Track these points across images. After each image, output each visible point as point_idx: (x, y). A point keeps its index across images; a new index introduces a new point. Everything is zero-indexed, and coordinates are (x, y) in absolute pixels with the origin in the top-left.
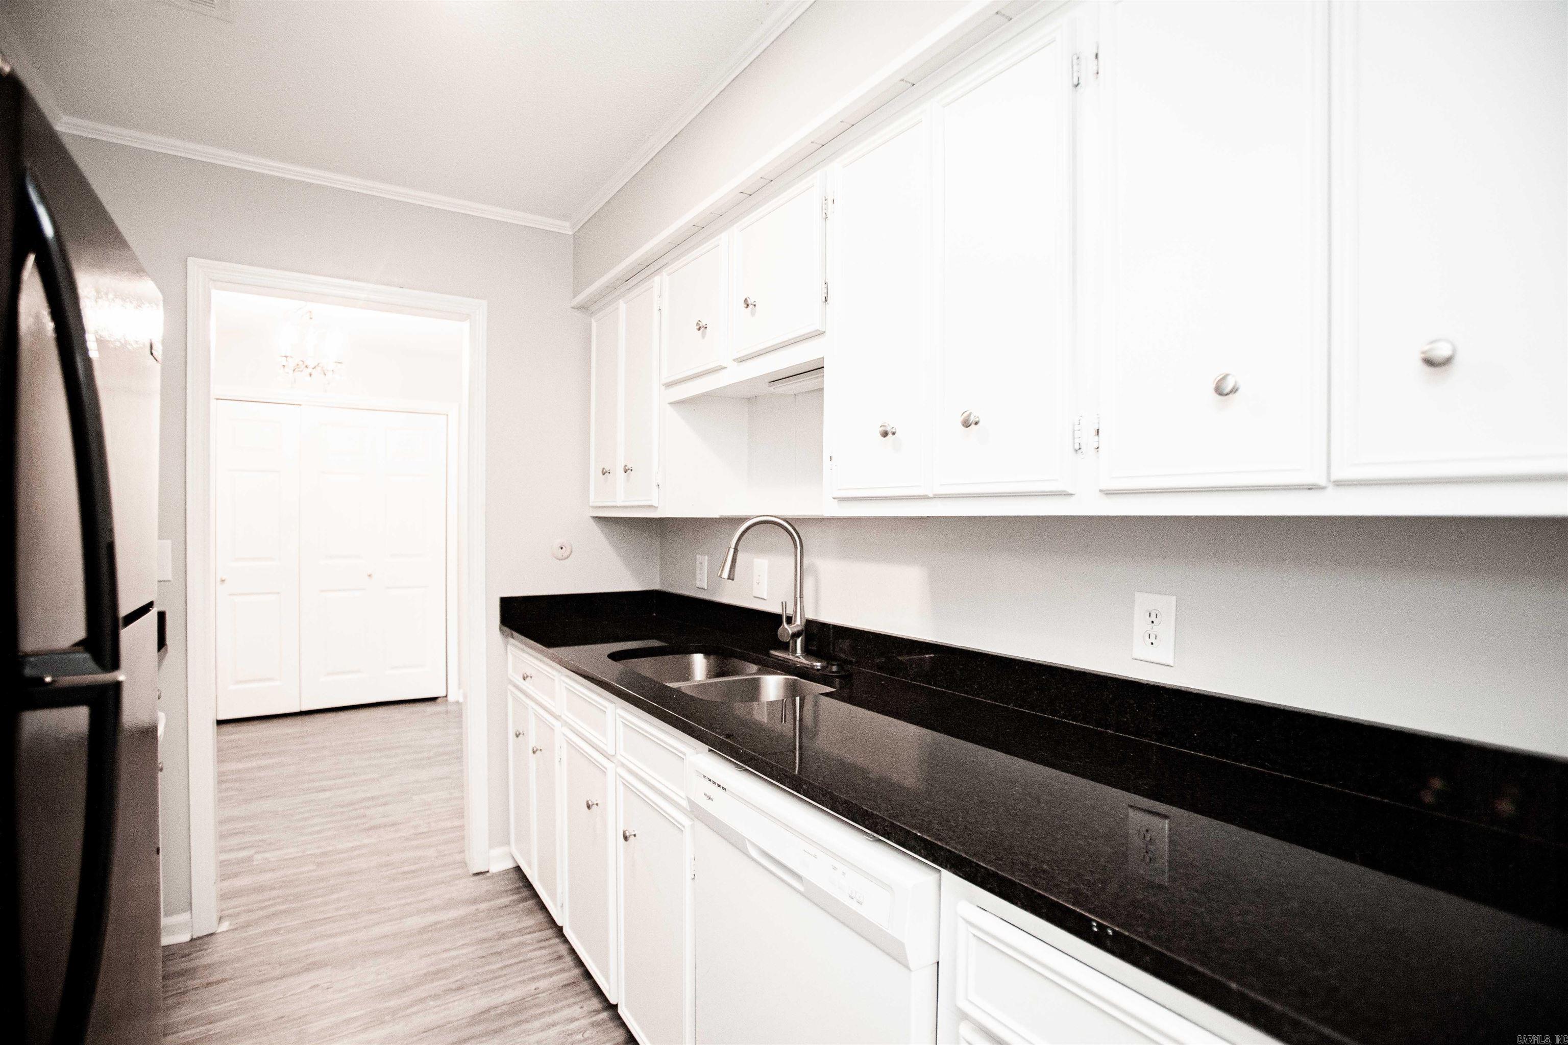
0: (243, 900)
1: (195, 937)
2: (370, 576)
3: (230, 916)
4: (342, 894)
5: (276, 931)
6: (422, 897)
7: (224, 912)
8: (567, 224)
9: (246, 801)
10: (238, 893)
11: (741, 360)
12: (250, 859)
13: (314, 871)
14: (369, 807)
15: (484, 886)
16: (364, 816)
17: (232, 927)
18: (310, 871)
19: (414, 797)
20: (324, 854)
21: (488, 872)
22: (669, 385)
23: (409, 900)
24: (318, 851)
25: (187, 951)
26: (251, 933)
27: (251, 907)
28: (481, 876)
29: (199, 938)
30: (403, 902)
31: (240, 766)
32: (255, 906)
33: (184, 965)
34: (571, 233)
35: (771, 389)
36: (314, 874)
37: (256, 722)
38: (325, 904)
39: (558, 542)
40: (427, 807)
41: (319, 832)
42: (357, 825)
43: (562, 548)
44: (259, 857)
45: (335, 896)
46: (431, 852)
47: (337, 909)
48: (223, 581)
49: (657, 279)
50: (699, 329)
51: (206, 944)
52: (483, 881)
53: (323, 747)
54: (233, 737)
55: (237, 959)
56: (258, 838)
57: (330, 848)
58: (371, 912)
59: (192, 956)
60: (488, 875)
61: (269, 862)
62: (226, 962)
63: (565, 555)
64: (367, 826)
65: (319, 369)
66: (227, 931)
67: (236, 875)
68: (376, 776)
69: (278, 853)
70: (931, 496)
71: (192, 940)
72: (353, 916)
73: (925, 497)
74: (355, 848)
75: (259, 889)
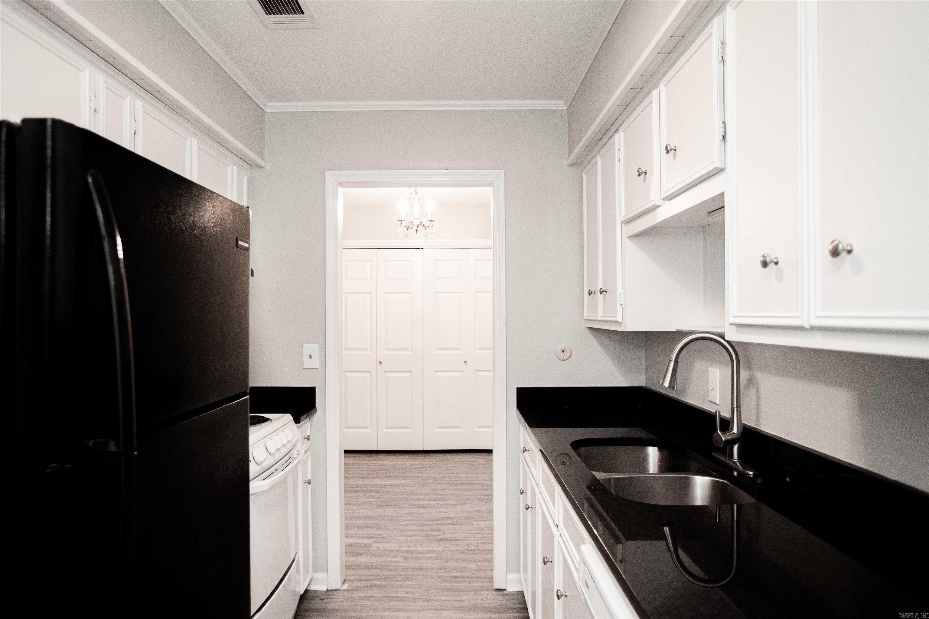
0: (357, 572)
1: (329, 589)
2: (465, 362)
3: (350, 580)
4: (412, 583)
5: (368, 598)
6: (458, 598)
7: (347, 577)
8: (562, 102)
9: (379, 506)
10: (359, 567)
11: (670, 198)
12: (370, 545)
13: (401, 562)
14: (443, 524)
15: (500, 600)
16: (439, 530)
17: (349, 588)
18: (398, 562)
19: (474, 523)
20: (409, 552)
21: (505, 590)
22: (628, 222)
23: (450, 598)
24: (407, 549)
25: (323, 597)
26: (356, 595)
27: (362, 577)
28: (500, 593)
29: (331, 590)
30: (445, 598)
31: (383, 482)
32: (364, 578)
33: (320, 606)
34: (566, 108)
35: (710, 219)
36: (401, 564)
37: (397, 455)
38: (401, 587)
39: (561, 347)
40: (480, 532)
41: (411, 536)
42: (434, 536)
43: (563, 352)
44: (375, 545)
45: (408, 583)
46: (473, 566)
47: (406, 592)
48: (380, 363)
49: (616, 136)
50: (639, 175)
51: (332, 595)
52: (500, 597)
53: (430, 477)
54: (384, 462)
55: (345, 611)
56: (378, 532)
57: (415, 549)
58: (424, 600)
59: (324, 601)
60: (505, 592)
61: (380, 550)
62: (338, 610)
63: (566, 357)
64: (440, 537)
65: (421, 226)
66: (345, 590)
67: (360, 554)
68: (455, 502)
69: (386, 545)
70: (807, 327)
71: (327, 590)
72: (414, 599)
73: (800, 329)
74: (428, 552)
75: (369, 567)
